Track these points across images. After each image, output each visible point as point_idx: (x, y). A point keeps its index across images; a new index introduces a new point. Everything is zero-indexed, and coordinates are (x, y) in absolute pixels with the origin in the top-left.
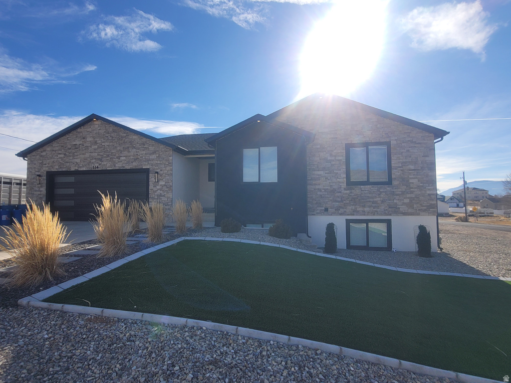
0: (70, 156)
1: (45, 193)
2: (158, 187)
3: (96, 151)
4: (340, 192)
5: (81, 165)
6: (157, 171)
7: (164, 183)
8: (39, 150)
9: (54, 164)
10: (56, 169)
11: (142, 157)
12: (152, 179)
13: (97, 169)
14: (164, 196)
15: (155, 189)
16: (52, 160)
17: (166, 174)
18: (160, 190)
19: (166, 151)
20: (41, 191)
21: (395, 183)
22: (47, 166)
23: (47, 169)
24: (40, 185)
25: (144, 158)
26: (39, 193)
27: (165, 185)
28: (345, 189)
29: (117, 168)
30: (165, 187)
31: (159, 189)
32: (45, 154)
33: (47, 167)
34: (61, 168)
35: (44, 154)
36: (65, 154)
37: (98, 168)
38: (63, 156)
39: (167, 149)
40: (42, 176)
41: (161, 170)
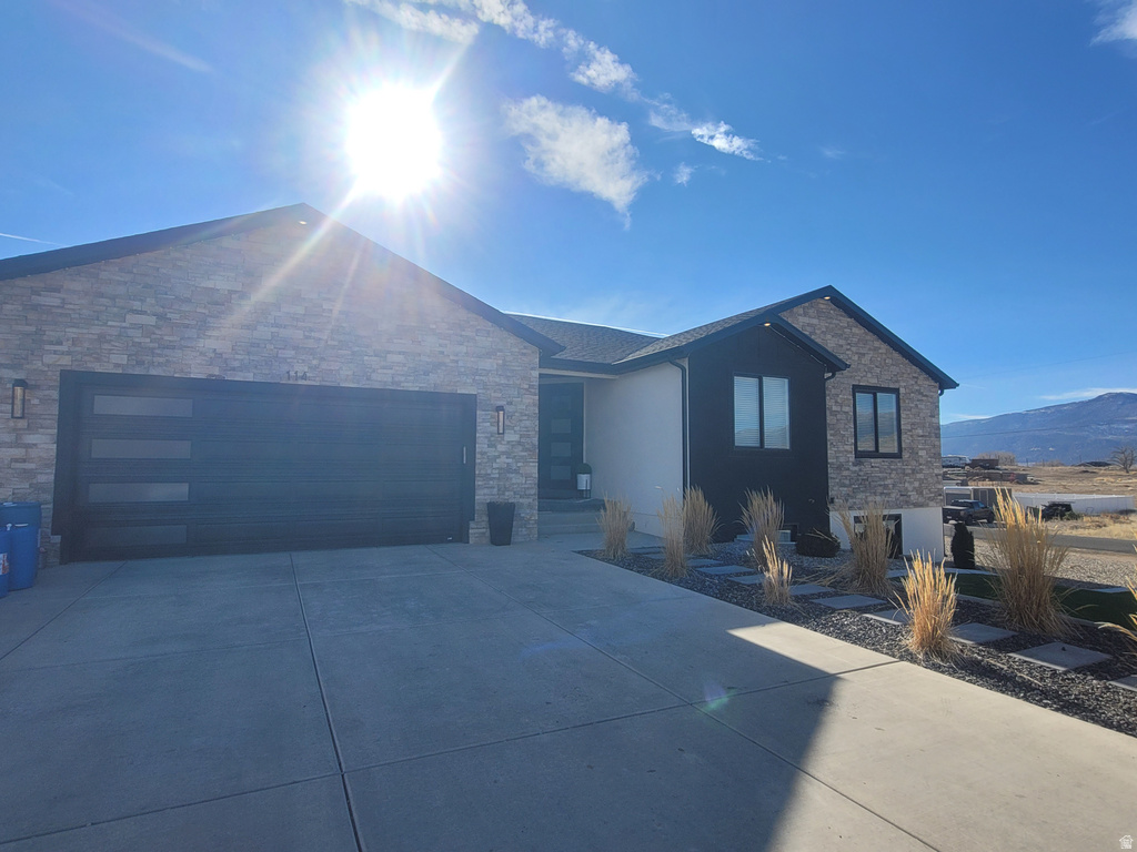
0: (187, 326)
1: (54, 453)
2: (501, 448)
3: (300, 324)
4: (848, 469)
5: (236, 364)
6: (500, 403)
7: (515, 438)
8: (20, 282)
9: (106, 346)
10: (117, 365)
11: (457, 362)
12: (484, 426)
13: (300, 382)
14: (516, 471)
15: (492, 452)
16: (96, 330)
17: (522, 414)
18: (507, 454)
19: (524, 354)
20: (28, 446)
21: (906, 455)
22: (64, 348)
23: (66, 361)
24: (22, 424)
25: (460, 364)
26: (18, 452)
27: (519, 443)
28: (854, 465)
29: (377, 386)
30: (520, 448)
31: (503, 453)
32: (57, 302)
33: (68, 353)
34: (140, 363)
35: (51, 300)
36: (161, 317)
37: (304, 377)
38: (152, 320)
39: (525, 348)
40: (37, 387)
41: (510, 403)
